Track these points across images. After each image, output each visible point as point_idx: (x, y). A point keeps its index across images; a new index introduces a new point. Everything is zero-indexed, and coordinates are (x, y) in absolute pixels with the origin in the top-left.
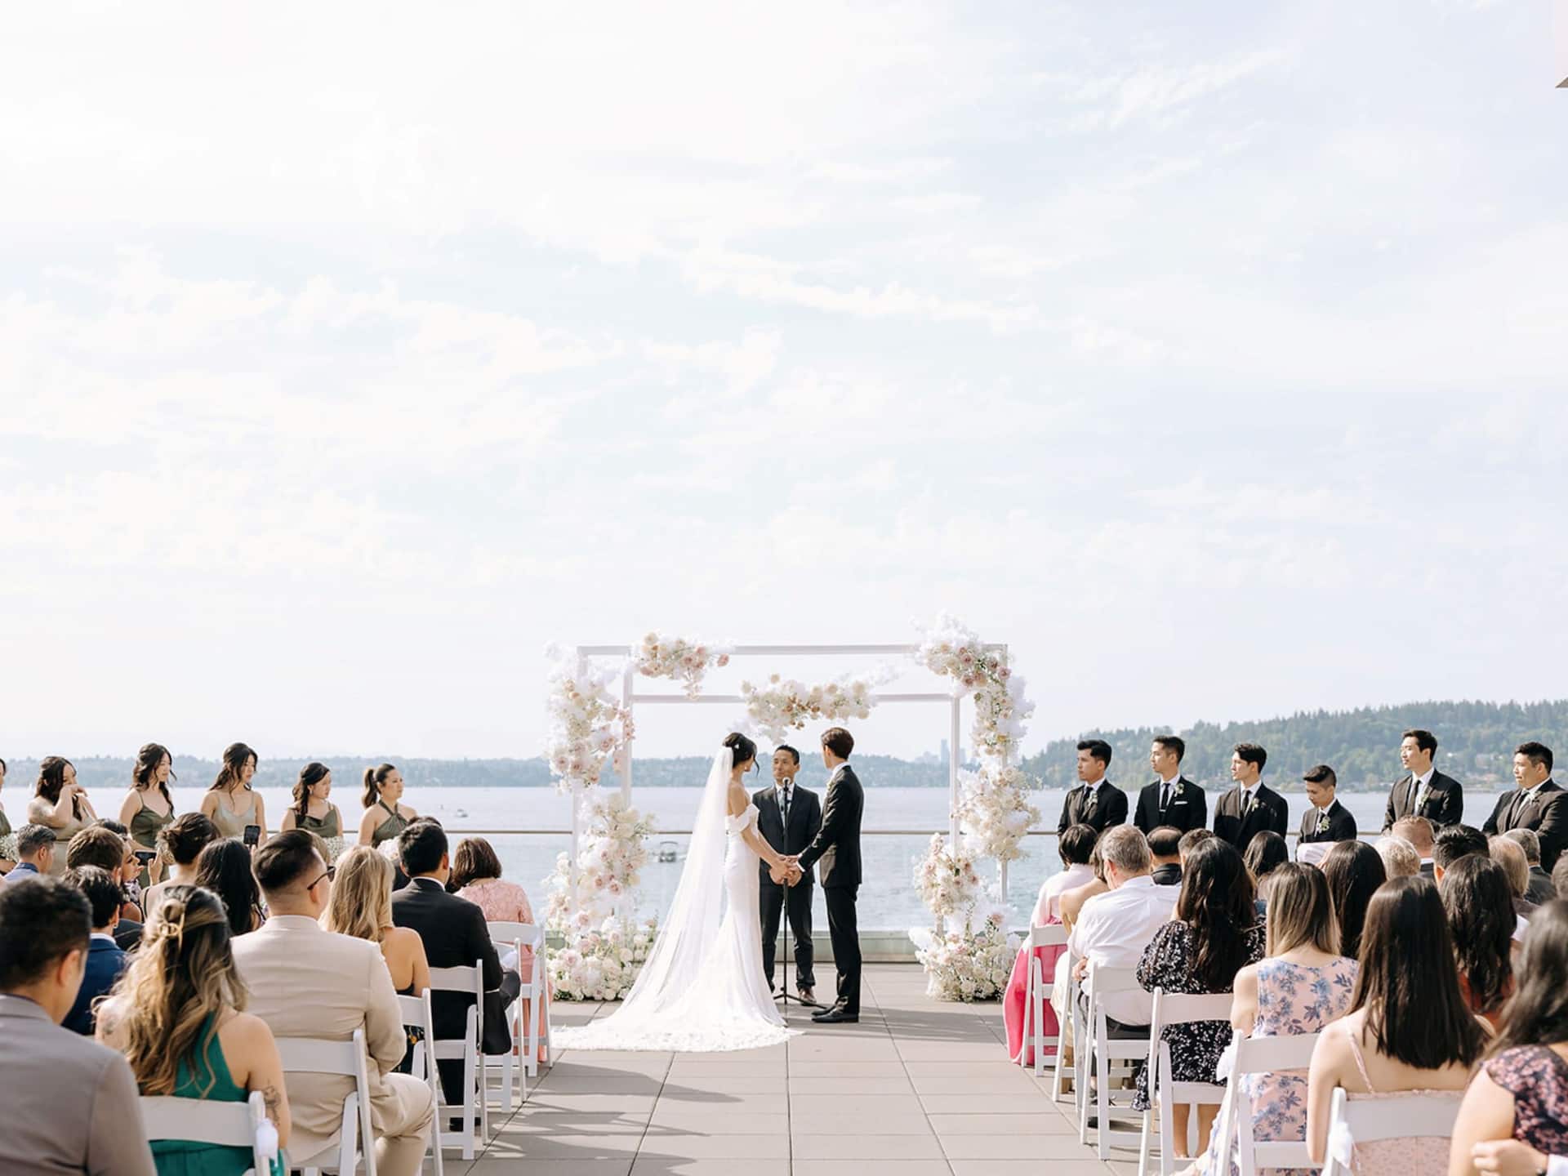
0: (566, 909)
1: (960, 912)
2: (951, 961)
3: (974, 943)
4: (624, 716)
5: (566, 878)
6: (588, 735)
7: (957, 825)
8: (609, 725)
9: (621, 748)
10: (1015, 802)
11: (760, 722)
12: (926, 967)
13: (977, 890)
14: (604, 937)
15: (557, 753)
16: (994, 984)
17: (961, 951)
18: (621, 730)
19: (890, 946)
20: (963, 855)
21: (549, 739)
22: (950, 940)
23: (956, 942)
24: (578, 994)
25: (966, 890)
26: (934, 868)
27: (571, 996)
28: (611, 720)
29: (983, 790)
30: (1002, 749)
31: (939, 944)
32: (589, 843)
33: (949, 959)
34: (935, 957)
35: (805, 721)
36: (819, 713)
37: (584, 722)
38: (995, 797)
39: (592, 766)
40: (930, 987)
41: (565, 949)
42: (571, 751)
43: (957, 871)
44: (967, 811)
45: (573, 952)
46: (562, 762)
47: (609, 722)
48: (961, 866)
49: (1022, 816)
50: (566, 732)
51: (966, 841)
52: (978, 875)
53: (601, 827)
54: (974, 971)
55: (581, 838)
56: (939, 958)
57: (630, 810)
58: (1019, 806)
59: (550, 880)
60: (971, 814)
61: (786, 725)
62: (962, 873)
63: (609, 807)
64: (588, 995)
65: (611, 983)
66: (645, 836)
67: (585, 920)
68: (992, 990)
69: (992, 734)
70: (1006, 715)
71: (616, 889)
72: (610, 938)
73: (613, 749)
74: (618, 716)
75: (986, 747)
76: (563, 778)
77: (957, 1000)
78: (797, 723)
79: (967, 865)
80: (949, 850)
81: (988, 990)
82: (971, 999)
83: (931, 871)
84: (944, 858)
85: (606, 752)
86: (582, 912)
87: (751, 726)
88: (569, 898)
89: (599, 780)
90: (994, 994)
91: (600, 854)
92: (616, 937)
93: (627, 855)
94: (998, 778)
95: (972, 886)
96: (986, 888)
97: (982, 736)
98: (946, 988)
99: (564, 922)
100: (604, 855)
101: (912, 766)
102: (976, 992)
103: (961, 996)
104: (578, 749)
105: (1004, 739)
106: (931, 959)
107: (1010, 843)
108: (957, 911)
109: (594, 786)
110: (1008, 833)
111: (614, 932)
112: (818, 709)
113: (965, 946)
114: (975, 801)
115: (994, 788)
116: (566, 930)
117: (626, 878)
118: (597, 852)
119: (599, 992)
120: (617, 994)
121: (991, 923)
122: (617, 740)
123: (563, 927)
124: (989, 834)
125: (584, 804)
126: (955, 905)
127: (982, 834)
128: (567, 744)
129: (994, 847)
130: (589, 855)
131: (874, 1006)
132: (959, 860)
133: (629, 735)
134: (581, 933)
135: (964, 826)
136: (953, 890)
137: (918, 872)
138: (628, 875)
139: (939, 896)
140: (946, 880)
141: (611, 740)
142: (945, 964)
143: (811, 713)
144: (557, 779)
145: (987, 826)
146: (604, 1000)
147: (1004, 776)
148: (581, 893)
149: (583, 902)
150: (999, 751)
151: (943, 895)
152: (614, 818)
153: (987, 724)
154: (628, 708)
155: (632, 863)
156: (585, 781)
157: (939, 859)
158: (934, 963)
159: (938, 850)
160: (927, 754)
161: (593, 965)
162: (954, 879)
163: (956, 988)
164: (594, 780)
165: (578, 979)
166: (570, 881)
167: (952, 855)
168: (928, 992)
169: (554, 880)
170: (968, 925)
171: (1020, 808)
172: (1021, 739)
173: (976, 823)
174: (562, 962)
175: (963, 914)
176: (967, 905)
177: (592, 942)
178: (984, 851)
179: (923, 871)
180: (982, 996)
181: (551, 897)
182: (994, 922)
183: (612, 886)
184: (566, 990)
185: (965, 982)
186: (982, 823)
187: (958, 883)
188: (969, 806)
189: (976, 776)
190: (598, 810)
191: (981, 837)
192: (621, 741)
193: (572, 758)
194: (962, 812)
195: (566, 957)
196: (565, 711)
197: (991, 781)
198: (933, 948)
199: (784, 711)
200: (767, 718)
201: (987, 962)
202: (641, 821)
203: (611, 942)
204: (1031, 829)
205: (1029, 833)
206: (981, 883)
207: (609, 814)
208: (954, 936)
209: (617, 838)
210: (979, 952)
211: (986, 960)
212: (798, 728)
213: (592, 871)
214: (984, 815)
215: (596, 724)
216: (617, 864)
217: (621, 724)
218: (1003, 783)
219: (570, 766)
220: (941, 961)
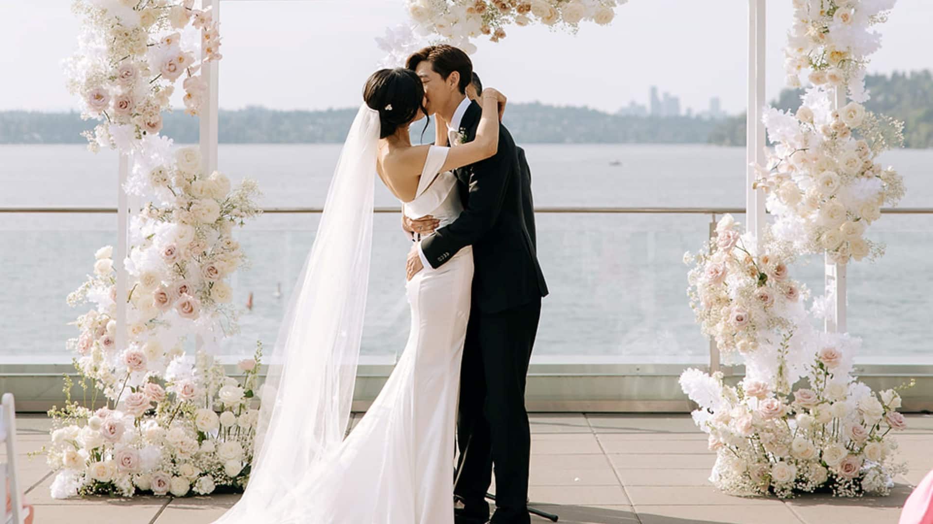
0: (108, 342)
1: (768, 347)
2: (755, 430)
3: (791, 398)
4: (201, 19)
5: (108, 290)
6: (142, 52)
7: (762, 201)
8: (178, 36)
9: (198, 73)
10: (860, 164)
11: (430, 29)
12: (711, 438)
13: (795, 312)
14: (169, 390)
15: (90, 82)
16: (827, 467)
17: (772, 412)
18: (198, 45)
19: (634, 388)
20: (773, 250)
21: (77, 58)
22: (751, 393)
23: (761, 397)
24: (125, 485)
25: (777, 310)
26: (724, 273)
27: (114, 488)
28: (182, 27)
29: (806, 141)
30: (840, 73)
31: (732, 400)
32: (146, 232)
33: (750, 427)
34: (727, 423)
35: (505, 28)
36: (530, 15)
37: (136, 30)
38: (826, 153)
39: (148, 104)
40: (715, 471)
41: (105, 409)
42: (113, 78)
43: (763, 278)
44: (780, 177)
45: (117, 415)
46: (99, 97)
47: (178, 30)
48: (768, 269)
49: (870, 186)
50: (104, 47)
51: (778, 229)
52: (795, 283)
53: (165, 204)
54: (794, 446)
55: (134, 223)
56: (732, 423)
57: (214, 176)
58: (867, 170)
59: (84, 292)
60: (785, 184)
61: (472, 34)
62: (771, 281)
63: (180, 173)
64: (143, 487)
65: (182, 468)
66: (238, 220)
67: (136, 362)
68: (823, 478)
69: (820, 49)
70: (845, 17)
71: (189, 310)
72: (179, 391)
73: (185, 75)
74: (192, 20)
75: (811, 69)
76: (101, 123)
77: (764, 497)
78: (492, 31)
79: (780, 269)
80: (749, 242)
81: (816, 477)
82: (788, 493)
83: (719, 277)
84: (740, 255)
85: (173, 80)
86: (133, 348)
87: (415, 35)
88: (112, 322)
89: (161, 126)
90: (826, 484)
91: (163, 250)
92: (189, 390)
93: (209, 251)
94: (831, 122)
95: (788, 302)
96: (808, 304)
97: (805, 53)
98: (746, 474)
99: (102, 364)
100: (170, 252)
101: (616, 118)
102: (797, 481)
103: (771, 489)
104: (126, 75)
105: (840, 57)
106: (720, 426)
107: (853, 231)
108: (761, 345)
109: (153, 137)
110: (848, 213)
111: (186, 381)
112: (529, 8)
113: (777, 403)
114: (791, 161)
115: (825, 138)
116: (106, 377)
117: (207, 292)
118: (159, 246)
119: (160, 483)
120: (191, 486)
121: (821, 366)
122: (192, 60)
123: (101, 372)
124: (815, 216)
125: (136, 168)
126: (759, 334)
127: (803, 216)
128: (107, 67)
129: (824, 237)
130: (146, 250)
131: (628, 509)
132: (766, 260)
133: (211, 51)
134: (132, 383)
135: (773, 203)
136: (756, 312)
137: (694, 278)
138: (211, 285)
139: (732, 319)
140: (744, 293)
141: (181, 59)
142: (743, 434)
143: (516, 13)
144: (91, 125)
145: (813, 203)
146: (170, 496)
147: (843, 119)
148: (134, 316)
149: (138, 329)
150: (834, 77)
151: (740, 319)
152: (187, 189)
153: (813, 31)
154: (210, 7)
155: (216, 265)
156: (138, 129)
157: (732, 259)
158: (725, 433)
159: (731, 243)
160: (633, 104)
161: (151, 436)
162: (757, 291)
163: (765, 476)
164: (153, 126)
165: (126, 461)
166: (114, 294)
167: (753, 251)
168: (712, 479)
169: (90, 293)
170: (781, 368)
171: (869, 173)
172: (870, 56)
173: (793, 197)
174: (99, 432)
175: (771, 350)
176: (777, 335)
177: (150, 399)
178: (809, 246)
179: (705, 278)
180: (808, 488)
181: (85, 321)
182: (826, 365)
183: (184, 305)
184: (105, 479)
185: (779, 466)
186: (805, 198)
187: (764, 298)
188: (783, 170)
189: (794, 119)
190: (160, 177)
191: (803, 221)
192: (198, 63)
193: (116, 90)
194: (772, 179)
195: (105, 423)
196: (104, 11)
197: (819, 128)
198: (722, 407)
199: (470, 10)
200: (442, 21)
201: (817, 431)
202: (233, 196)
203: (181, 398)
204: (886, 206)
205: (884, 211)
206: (801, 297)
207: (179, 184)
208: (758, 386)
209: (192, 224)
210: (800, 416)
211: (814, 427)
212: (493, 39)
213: (149, 279)
214: (808, 186)
215: (156, 33)
216: (193, 267)
217: (199, 32)
218: (837, 133)
219: (112, 103)
220: (738, 428)
